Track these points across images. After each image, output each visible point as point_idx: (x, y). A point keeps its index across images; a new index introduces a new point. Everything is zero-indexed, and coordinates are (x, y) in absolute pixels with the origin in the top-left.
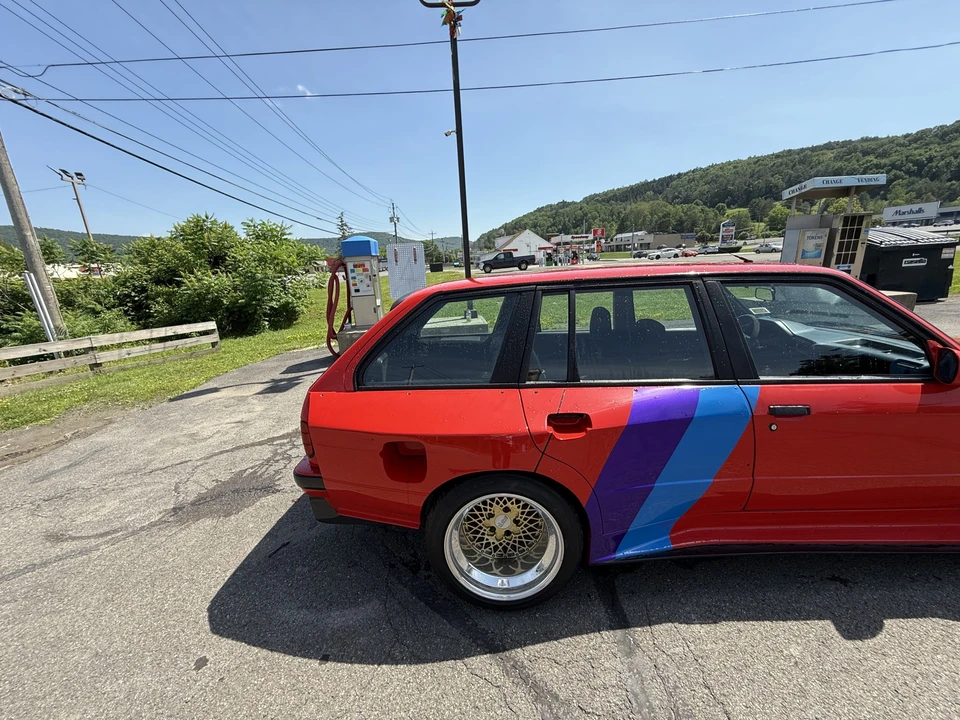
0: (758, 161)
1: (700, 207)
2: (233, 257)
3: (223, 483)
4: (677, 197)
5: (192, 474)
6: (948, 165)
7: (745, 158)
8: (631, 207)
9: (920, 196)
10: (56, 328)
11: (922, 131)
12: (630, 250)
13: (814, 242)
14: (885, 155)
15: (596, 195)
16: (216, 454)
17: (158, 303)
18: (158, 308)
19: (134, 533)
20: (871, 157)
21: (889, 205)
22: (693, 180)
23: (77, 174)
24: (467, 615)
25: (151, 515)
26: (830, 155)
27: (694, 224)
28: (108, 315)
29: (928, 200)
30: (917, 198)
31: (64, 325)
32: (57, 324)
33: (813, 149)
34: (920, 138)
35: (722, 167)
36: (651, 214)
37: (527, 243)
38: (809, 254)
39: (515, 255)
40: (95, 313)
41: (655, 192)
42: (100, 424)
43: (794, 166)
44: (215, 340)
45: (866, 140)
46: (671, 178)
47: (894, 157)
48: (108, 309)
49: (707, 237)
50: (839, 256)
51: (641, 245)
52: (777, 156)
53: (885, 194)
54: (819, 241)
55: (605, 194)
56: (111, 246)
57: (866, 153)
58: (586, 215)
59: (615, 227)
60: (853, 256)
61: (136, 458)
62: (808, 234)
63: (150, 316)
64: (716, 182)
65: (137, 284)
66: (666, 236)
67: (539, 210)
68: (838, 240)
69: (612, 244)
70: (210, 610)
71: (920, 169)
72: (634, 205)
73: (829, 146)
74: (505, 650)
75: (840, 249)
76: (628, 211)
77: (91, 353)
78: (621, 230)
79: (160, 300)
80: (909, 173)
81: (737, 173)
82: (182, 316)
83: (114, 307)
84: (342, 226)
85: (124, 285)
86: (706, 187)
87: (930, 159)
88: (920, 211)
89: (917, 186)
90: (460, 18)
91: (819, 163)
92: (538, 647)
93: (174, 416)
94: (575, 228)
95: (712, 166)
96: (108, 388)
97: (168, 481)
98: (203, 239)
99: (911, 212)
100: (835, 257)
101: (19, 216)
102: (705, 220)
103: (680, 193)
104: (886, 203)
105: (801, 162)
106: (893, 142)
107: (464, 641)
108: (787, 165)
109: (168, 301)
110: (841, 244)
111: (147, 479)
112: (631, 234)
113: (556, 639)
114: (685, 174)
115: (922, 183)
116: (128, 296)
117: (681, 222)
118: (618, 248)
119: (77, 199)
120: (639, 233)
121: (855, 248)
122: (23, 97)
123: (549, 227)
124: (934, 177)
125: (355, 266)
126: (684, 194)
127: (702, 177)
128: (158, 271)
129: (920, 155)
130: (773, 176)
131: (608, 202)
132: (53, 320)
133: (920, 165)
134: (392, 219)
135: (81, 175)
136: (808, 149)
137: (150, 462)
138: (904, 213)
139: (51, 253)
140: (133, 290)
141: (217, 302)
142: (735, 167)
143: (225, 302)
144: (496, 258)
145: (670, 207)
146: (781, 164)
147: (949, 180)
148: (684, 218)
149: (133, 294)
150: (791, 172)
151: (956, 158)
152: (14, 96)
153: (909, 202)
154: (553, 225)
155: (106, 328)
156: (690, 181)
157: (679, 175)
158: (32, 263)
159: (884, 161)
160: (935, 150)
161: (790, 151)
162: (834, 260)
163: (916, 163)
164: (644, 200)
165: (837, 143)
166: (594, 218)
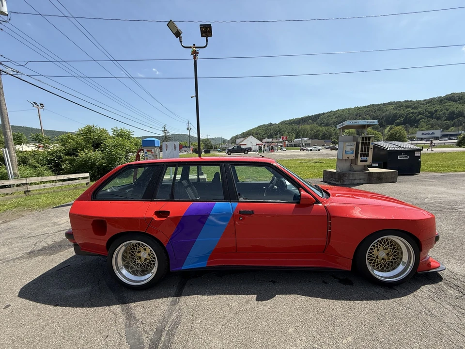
0: (359, 109)
1: (333, 128)
2: (105, 144)
3: (57, 242)
4: (323, 123)
5: (45, 239)
6: (444, 114)
7: (353, 107)
8: (301, 127)
9: (433, 127)
10: (14, 173)
11: (431, 99)
12: (300, 146)
13: (350, 147)
14: (416, 108)
15: (285, 121)
16: (61, 231)
17: (65, 164)
18: (65, 166)
19: (7, 261)
20: (410, 109)
21: (419, 130)
22: (330, 116)
23: (41, 104)
25: (18, 254)
26: (391, 107)
27: (331, 135)
28: (41, 169)
29: (436, 129)
30: (431, 127)
31: (18, 173)
32: (15, 172)
33: (384, 104)
34: (431, 101)
35: (343, 111)
36: (311, 130)
37: (252, 142)
38: (348, 153)
39: (242, 147)
40: (35, 167)
41: (313, 121)
42: (18, 217)
43: (375, 112)
44: (88, 182)
45: (407, 101)
46: (320, 115)
47: (420, 109)
48: (42, 166)
49: (336, 142)
50: (361, 154)
51: (306, 144)
52: (368, 107)
53: (417, 125)
54: (352, 147)
55: (290, 120)
56: (50, 137)
57: (407, 107)
58: (281, 130)
59: (294, 136)
60: (368, 154)
61: (25, 231)
62: (347, 144)
63: (62, 169)
64: (340, 117)
65: (58, 154)
66: (317, 140)
67: (259, 127)
68: (360, 147)
69: (292, 143)
70: (22, 289)
71: (431, 115)
72: (303, 126)
73: (390, 104)
75: (362, 151)
76: (300, 129)
77: (26, 185)
78: (296, 137)
79: (67, 162)
80: (426, 116)
81: (349, 114)
82: (76, 170)
83: (45, 165)
84: (165, 131)
85: (52, 155)
86: (336, 119)
87: (436, 111)
88: (433, 133)
89: (431, 122)
90: (198, 53)
91: (386, 111)
93: (51, 214)
94: (276, 135)
95: (339, 110)
96: (28, 202)
97: (33, 241)
98: (91, 135)
99: (429, 134)
100: (360, 154)
101: (5, 123)
102: (335, 134)
103: (324, 121)
104: (417, 129)
105: (379, 110)
106: (419, 103)
108: (372, 111)
109: (70, 163)
110: (362, 149)
111: (25, 240)
112: (300, 139)
113: (149, 300)
114: (326, 113)
115: (433, 121)
116: (53, 160)
117: (324, 135)
118: (295, 145)
119: (39, 115)
120: (305, 139)
121: (368, 151)
122: (16, 73)
123: (264, 134)
124: (438, 118)
125: (148, 151)
126: (326, 122)
127: (334, 115)
128: (69, 149)
129: (431, 109)
130: (366, 115)
131: (291, 124)
132: (13, 170)
133: (432, 113)
134: (188, 129)
135: (42, 104)
136: (381, 104)
137: (30, 233)
138: (426, 134)
139: (20, 139)
140: (56, 158)
141: (93, 164)
142: (349, 111)
143: (97, 164)
144: (233, 148)
145: (319, 127)
146: (369, 111)
147: (445, 120)
148: (326, 133)
149: (56, 159)
150: (374, 114)
151: (447, 111)
152: (12, 73)
153: (428, 129)
154: (266, 134)
155: (39, 175)
156: (328, 116)
157: (324, 114)
158: (7, 144)
159: (415, 111)
160: (438, 107)
161: (373, 105)
162: (359, 155)
163: (429, 112)
164: (308, 124)
165: (394, 102)
166: (285, 131)
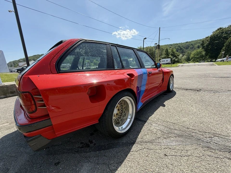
24: (118, 143)
74: (135, 141)
92: (140, 135)
107: (125, 148)
113: (140, 132)
144: (22, 68)
